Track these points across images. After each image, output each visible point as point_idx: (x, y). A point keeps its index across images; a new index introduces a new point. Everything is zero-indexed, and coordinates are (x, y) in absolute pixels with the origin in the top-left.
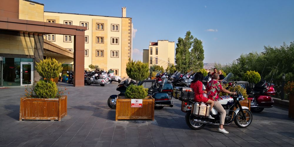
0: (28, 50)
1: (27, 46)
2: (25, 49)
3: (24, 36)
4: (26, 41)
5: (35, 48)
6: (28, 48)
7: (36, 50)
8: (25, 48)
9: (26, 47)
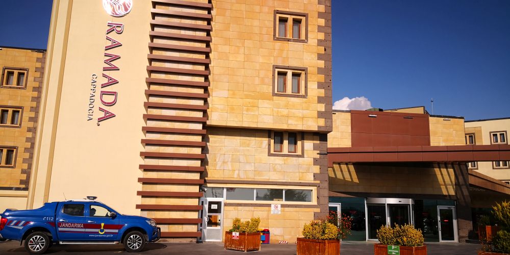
0: (447, 188)
1: (444, 181)
2: (442, 187)
3: (440, 168)
4: (442, 174)
5: (456, 185)
6: (445, 185)
7: (457, 186)
8: (442, 185)
9: (443, 183)
